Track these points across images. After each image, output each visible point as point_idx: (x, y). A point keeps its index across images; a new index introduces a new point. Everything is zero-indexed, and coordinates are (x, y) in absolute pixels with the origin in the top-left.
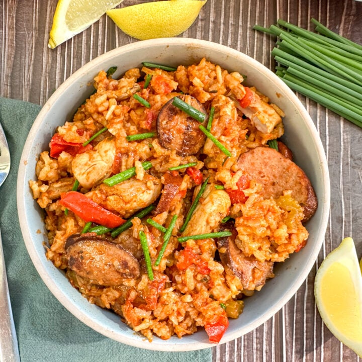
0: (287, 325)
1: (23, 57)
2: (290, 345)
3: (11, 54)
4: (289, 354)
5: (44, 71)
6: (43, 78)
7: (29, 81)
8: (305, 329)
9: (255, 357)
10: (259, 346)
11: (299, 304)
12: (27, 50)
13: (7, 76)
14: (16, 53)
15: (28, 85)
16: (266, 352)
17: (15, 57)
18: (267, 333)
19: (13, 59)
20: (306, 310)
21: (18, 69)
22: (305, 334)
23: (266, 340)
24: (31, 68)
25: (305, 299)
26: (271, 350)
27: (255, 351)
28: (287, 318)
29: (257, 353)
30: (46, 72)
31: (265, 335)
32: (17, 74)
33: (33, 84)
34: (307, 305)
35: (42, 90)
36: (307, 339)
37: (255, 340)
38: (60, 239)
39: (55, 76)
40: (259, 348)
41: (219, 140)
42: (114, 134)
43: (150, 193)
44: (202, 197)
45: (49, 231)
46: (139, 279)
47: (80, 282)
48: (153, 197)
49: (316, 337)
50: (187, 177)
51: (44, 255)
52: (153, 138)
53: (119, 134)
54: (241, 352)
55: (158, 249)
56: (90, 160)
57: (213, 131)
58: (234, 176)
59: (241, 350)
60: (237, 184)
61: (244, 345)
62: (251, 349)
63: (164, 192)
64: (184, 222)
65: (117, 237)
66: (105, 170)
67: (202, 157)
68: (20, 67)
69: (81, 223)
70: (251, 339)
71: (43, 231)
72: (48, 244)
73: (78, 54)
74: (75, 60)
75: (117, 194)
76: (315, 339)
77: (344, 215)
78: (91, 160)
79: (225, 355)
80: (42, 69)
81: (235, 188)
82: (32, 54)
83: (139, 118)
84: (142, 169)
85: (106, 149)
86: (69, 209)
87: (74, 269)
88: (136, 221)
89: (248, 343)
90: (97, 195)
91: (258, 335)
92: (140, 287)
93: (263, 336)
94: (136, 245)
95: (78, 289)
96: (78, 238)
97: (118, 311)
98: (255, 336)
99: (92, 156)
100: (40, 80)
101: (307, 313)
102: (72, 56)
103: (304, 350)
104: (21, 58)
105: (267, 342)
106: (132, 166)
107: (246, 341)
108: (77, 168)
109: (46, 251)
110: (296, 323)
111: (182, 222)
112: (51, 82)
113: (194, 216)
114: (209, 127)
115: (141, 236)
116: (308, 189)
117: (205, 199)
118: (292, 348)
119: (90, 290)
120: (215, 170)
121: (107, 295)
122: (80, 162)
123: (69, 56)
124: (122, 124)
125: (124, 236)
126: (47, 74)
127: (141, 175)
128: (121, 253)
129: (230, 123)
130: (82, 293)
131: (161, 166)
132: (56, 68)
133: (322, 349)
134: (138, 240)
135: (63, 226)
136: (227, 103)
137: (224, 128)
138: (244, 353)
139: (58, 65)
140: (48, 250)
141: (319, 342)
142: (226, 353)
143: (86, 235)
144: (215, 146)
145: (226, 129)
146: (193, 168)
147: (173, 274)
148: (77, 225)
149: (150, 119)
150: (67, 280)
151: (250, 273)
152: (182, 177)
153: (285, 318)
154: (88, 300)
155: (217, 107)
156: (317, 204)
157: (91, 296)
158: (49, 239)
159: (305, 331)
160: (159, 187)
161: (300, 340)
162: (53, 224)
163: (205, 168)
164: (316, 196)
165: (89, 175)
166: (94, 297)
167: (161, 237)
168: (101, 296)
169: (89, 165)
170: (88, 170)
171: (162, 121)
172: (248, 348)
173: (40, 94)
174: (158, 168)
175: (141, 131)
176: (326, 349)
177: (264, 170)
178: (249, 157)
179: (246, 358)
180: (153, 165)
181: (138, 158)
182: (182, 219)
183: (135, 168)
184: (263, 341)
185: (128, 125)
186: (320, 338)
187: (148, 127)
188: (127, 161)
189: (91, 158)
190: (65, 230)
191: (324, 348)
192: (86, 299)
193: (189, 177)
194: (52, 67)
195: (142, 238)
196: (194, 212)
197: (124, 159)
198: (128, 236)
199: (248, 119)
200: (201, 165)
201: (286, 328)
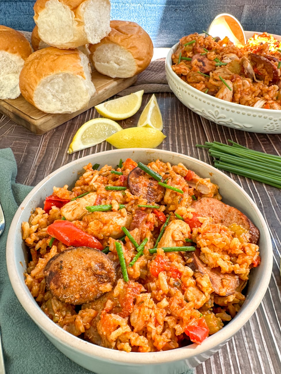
0: (272, 322)
1: (50, 158)
9: (250, 357)
10: (251, 344)
14: (45, 156)
16: (260, 351)
18: (255, 331)
19: (42, 158)
23: (256, 338)
24: (54, 162)
26: (263, 348)
27: (248, 351)
29: (251, 353)
31: (253, 333)
32: (43, 165)
37: (245, 339)
54: (234, 353)
59: (234, 350)
61: (236, 344)
62: (244, 348)
70: (242, 338)
79: (219, 357)
82: (55, 157)
89: (239, 342)
91: (247, 333)
93: (252, 334)
98: (244, 335)
105: (258, 341)
116: (248, 221)
131: (132, 207)
138: (238, 354)
142: (220, 355)
146: (157, 210)
165: (74, 211)
172: (241, 348)
174: (129, 209)
179: (241, 358)
180: (126, 207)
184: (253, 340)
188: (105, 202)
201: (271, 326)
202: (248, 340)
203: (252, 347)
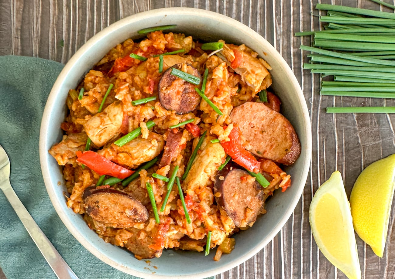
0: (286, 250)
1: (31, 10)
2: (288, 268)
3: (20, 8)
4: (288, 276)
5: (51, 22)
6: (51, 30)
7: (38, 33)
8: (302, 253)
10: (260, 270)
11: (296, 230)
12: (34, 4)
13: (17, 29)
14: (24, 7)
15: (37, 37)
16: (267, 276)
17: (23, 11)
18: (267, 258)
19: (21, 13)
20: (303, 235)
21: (27, 22)
22: (302, 258)
23: (267, 265)
24: (39, 20)
25: (302, 226)
26: (270, 273)
27: (256, 275)
28: (285, 243)
29: (258, 277)
30: (53, 23)
31: (265, 260)
32: (25, 27)
33: (41, 35)
34: (303, 232)
35: (50, 40)
36: (303, 262)
37: (256, 265)
38: (78, 190)
39: (62, 27)
40: (259, 272)
41: (212, 100)
42: (120, 99)
43: (154, 150)
44: (200, 150)
45: (66, 181)
46: (147, 222)
47: (97, 226)
48: (157, 152)
49: (313, 260)
50: (186, 133)
51: (65, 204)
52: (155, 101)
53: (125, 99)
54: (243, 276)
55: (163, 197)
56: (101, 124)
57: (207, 93)
58: (226, 130)
59: (243, 274)
60: (229, 137)
61: (246, 270)
62: (253, 273)
63: (167, 149)
64: (185, 171)
65: (127, 186)
66: (115, 132)
67: (198, 113)
68: (29, 20)
69: (96, 176)
70: (253, 264)
71: (62, 182)
72: (68, 194)
73: (83, 5)
74: (81, 10)
75: (126, 152)
76: (311, 262)
77: (337, 147)
78: (103, 123)
80: (50, 21)
81: (228, 140)
82: (39, 6)
83: (142, 83)
84: (147, 129)
85: (115, 114)
86: (85, 165)
87: (92, 215)
88: (143, 173)
89: (249, 268)
90: (109, 153)
91: (259, 260)
92: (148, 229)
93: (263, 261)
94: (144, 194)
95: (95, 231)
96: (94, 190)
97: (130, 248)
98: (256, 261)
99: (103, 120)
100: (48, 31)
101: (303, 238)
102: (77, 7)
103: (302, 272)
104: (29, 12)
105: (268, 267)
106: (138, 126)
107: (248, 266)
108: (91, 131)
109: (67, 201)
110: (293, 248)
111: (183, 171)
112: (59, 33)
113: (193, 166)
114: (203, 90)
115: (147, 187)
116: (292, 137)
117: (202, 151)
118: (290, 271)
119: (105, 232)
120: (211, 124)
121: (121, 236)
122: (93, 125)
123: (74, 7)
124: (128, 89)
125: (133, 186)
126: (55, 26)
127: (146, 135)
128: (131, 202)
129: (221, 85)
130: (98, 234)
131: (163, 124)
132: (63, 19)
133: (318, 271)
134: (145, 190)
135: (80, 179)
136: (219, 64)
137: (216, 89)
138: (246, 277)
139: (65, 17)
140: (69, 199)
141: (315, 264)
143: (101, 188)
144: (208, 105)
145: (218, 90)
146: (191, 124)
147: (176, 219)
148: (92, 177)
149: (152, 85)
150: (85, 223)
151: (242, 212)
152: (182, 132)
153: (284, 244)
154: (104, 240)
155: (210, 68)
156: (301, 149)
157: (106, 236)
158: (68, 188)
159: (302, 255)
160: (161, 144)
161: (297, 264)
162: (71, 175)
163: (202, 122)
164: (299, 142)
165: (101, 137)
166: (109, 237)
167: (165, 186)
168: (115, 236)
169: (101, 128)
170: (100, 132)
171: (163, 87)
172: (250, 272)
173: (49, 44)
174: (160, 126)
175: (144, 95)
176: (321, 270)
177: (253, 122)
178: (240, 111)
180: (156, 124)
181: (143, 119)
182: (183, 168)
183: (141, 128)
184: (263, 266)
185: (133, 89)
186: (315, 260)
187: (151, 92)
188: (133, 122)
189: (102, 122)
190: (82, 181)
191: (320, 269)
192: (102, 239)
193: (188, 131)
194: (59, 18)
195: (149, 189)
196: (193, 162)
197: (131, 121)
198: (136, 186)
199: (239, 75)
200: (198, 120)
201: (284, 253)
202: (258, 265)
203: (261, 272)
